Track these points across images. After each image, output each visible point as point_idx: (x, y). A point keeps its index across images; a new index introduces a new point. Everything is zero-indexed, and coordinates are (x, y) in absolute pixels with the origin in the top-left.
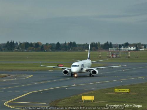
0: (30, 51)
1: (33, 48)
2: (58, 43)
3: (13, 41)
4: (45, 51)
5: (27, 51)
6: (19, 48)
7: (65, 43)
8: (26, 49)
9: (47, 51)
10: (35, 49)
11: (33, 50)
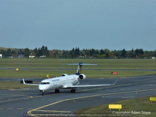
0: (95, 58)
1: (98, 55)
2: (124, 50)
3: (78, 48)
4: (110, 58)
5: (91, 58)
6: (84, 55)
7: (133, 50)
8: (91, 56)
9: (112, 58)
10: (99, 56)
11: (97, 57)
